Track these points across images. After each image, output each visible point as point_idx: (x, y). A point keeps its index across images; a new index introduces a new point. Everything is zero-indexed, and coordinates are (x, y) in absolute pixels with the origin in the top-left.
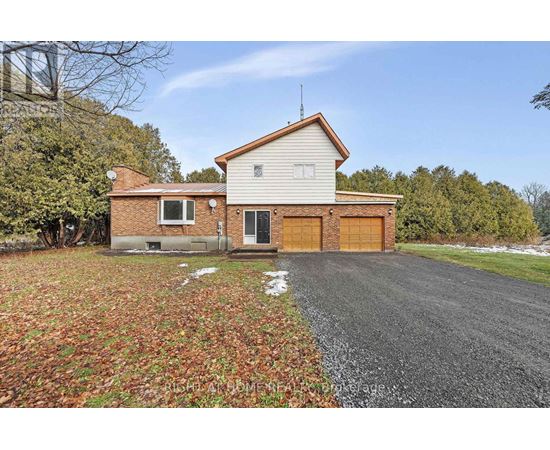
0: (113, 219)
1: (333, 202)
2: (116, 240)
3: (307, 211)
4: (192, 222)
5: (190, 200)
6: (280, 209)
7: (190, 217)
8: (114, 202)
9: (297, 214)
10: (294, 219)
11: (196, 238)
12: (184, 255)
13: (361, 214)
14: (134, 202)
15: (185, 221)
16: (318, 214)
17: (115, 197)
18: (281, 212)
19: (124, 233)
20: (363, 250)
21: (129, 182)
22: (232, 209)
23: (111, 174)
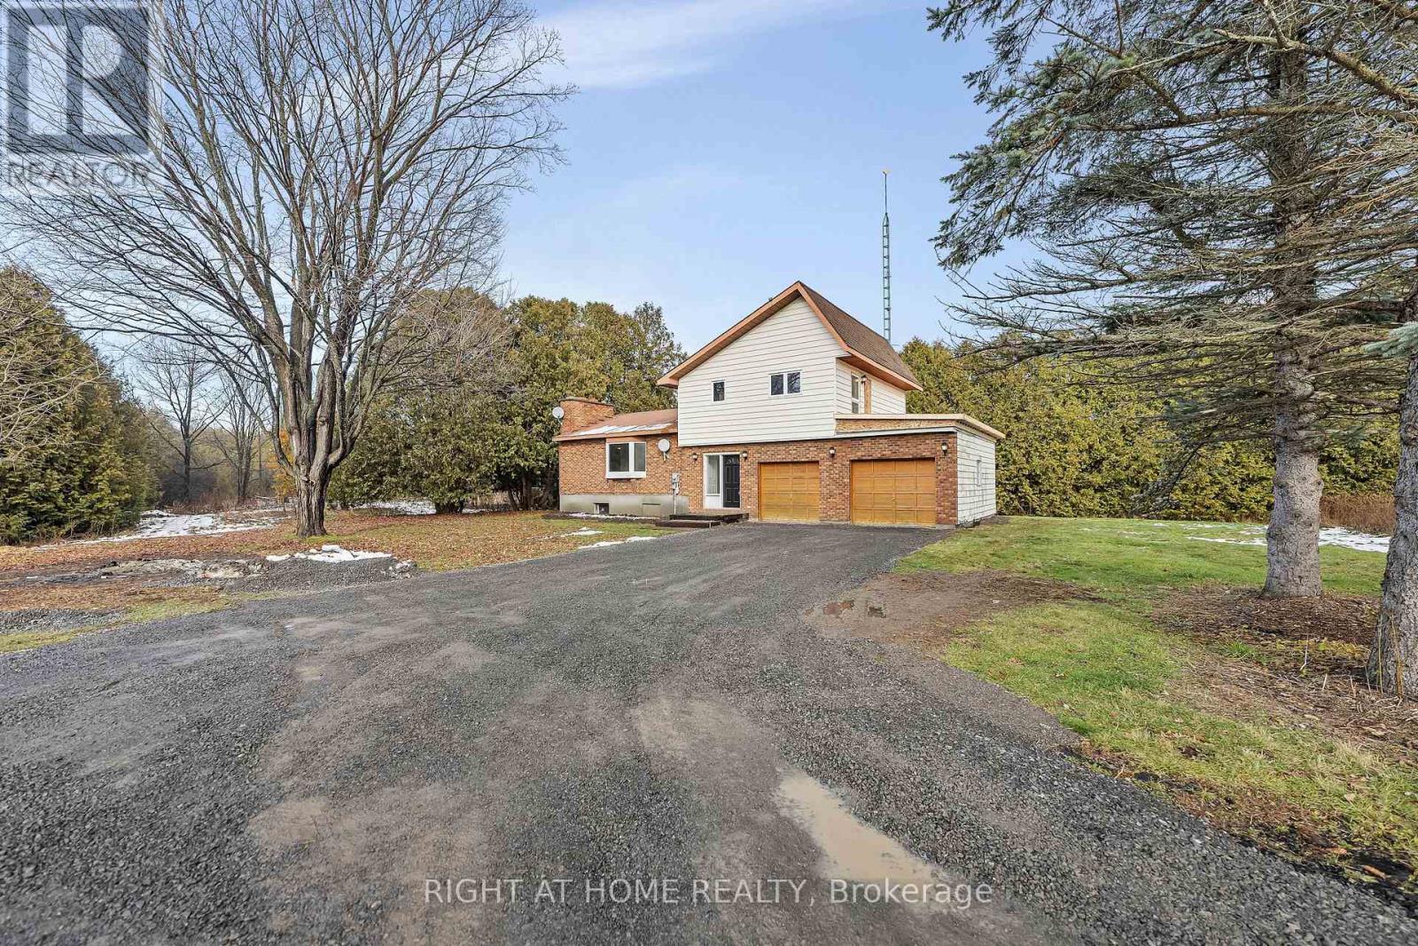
0: (561, 472)
1: (832, 435)
2: (566, 500)
3: (793, 454)
4: (642, 474)
5: (639, 442)
6: (752, 450)
7: (640, 467)
8: (562, 449)
9: (778, 458)
10: (776, 467)
11: (648, 499)
12: (631, 521)
13: (887, 453)
14: (581, 448)
15: (632, 473)
16: (811, 457)
17: (564, 443)
18: (756, 456)
19: (572, 491)
20: (898, 524)
21: (580, 420)
22: (688, 453)
23: (558, 412)
